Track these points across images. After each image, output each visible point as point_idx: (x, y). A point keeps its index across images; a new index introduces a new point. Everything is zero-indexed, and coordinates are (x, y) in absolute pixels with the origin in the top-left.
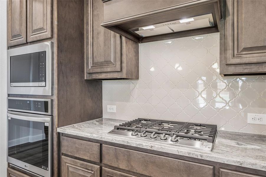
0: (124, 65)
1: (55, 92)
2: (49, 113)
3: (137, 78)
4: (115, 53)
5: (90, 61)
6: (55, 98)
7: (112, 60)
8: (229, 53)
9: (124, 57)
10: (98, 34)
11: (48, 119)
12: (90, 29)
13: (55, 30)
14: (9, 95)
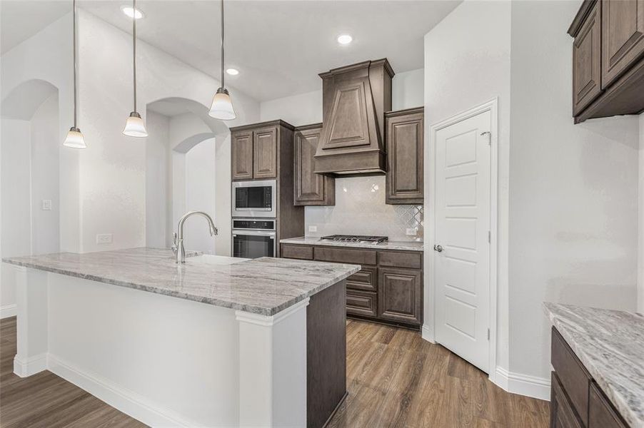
0: (326, 196)
1: (279, 215)
2: (275, 229)
3: (334, 205)
4: (319, 187)
5: (299, 192)
6: (278, 219)
7: (317, 193)
8: (390, 192)
9: (326, 191)
10: (306, 172)
11: (274, 234)
12: (299, 168)
13: (279, 172)
14: (232, 218)
